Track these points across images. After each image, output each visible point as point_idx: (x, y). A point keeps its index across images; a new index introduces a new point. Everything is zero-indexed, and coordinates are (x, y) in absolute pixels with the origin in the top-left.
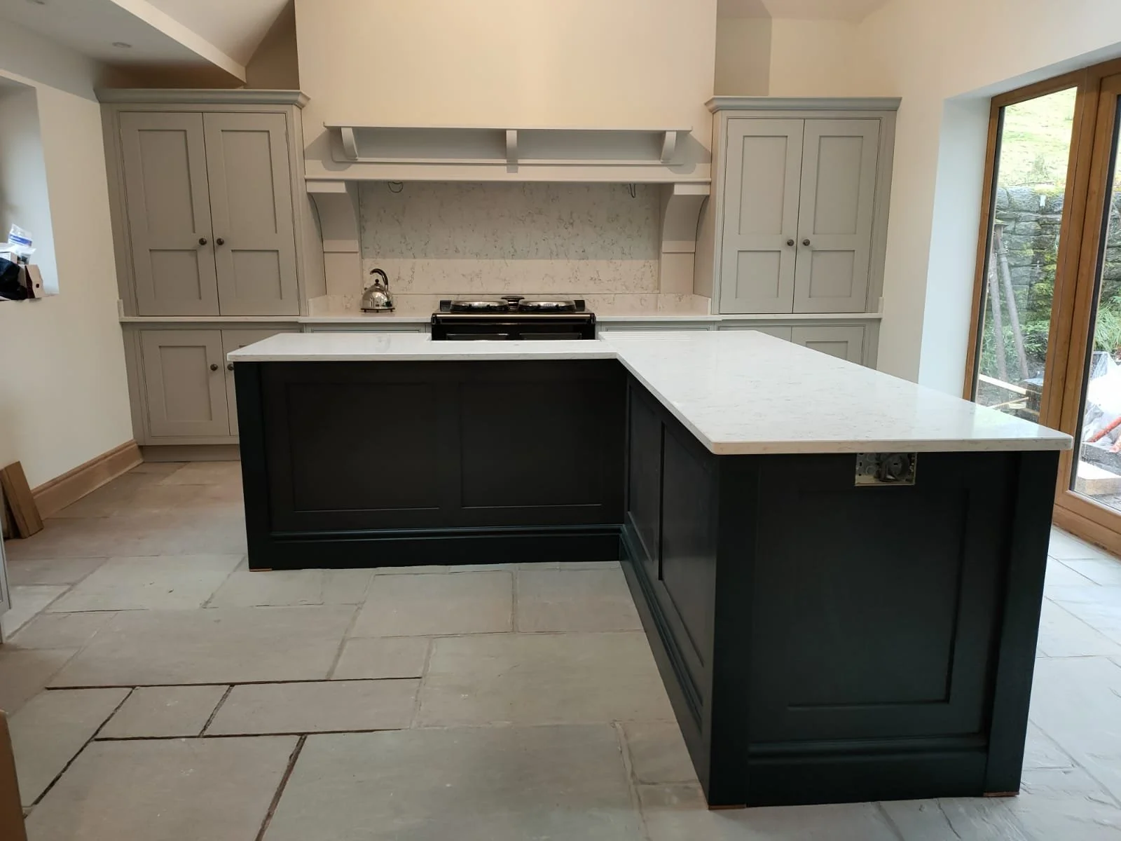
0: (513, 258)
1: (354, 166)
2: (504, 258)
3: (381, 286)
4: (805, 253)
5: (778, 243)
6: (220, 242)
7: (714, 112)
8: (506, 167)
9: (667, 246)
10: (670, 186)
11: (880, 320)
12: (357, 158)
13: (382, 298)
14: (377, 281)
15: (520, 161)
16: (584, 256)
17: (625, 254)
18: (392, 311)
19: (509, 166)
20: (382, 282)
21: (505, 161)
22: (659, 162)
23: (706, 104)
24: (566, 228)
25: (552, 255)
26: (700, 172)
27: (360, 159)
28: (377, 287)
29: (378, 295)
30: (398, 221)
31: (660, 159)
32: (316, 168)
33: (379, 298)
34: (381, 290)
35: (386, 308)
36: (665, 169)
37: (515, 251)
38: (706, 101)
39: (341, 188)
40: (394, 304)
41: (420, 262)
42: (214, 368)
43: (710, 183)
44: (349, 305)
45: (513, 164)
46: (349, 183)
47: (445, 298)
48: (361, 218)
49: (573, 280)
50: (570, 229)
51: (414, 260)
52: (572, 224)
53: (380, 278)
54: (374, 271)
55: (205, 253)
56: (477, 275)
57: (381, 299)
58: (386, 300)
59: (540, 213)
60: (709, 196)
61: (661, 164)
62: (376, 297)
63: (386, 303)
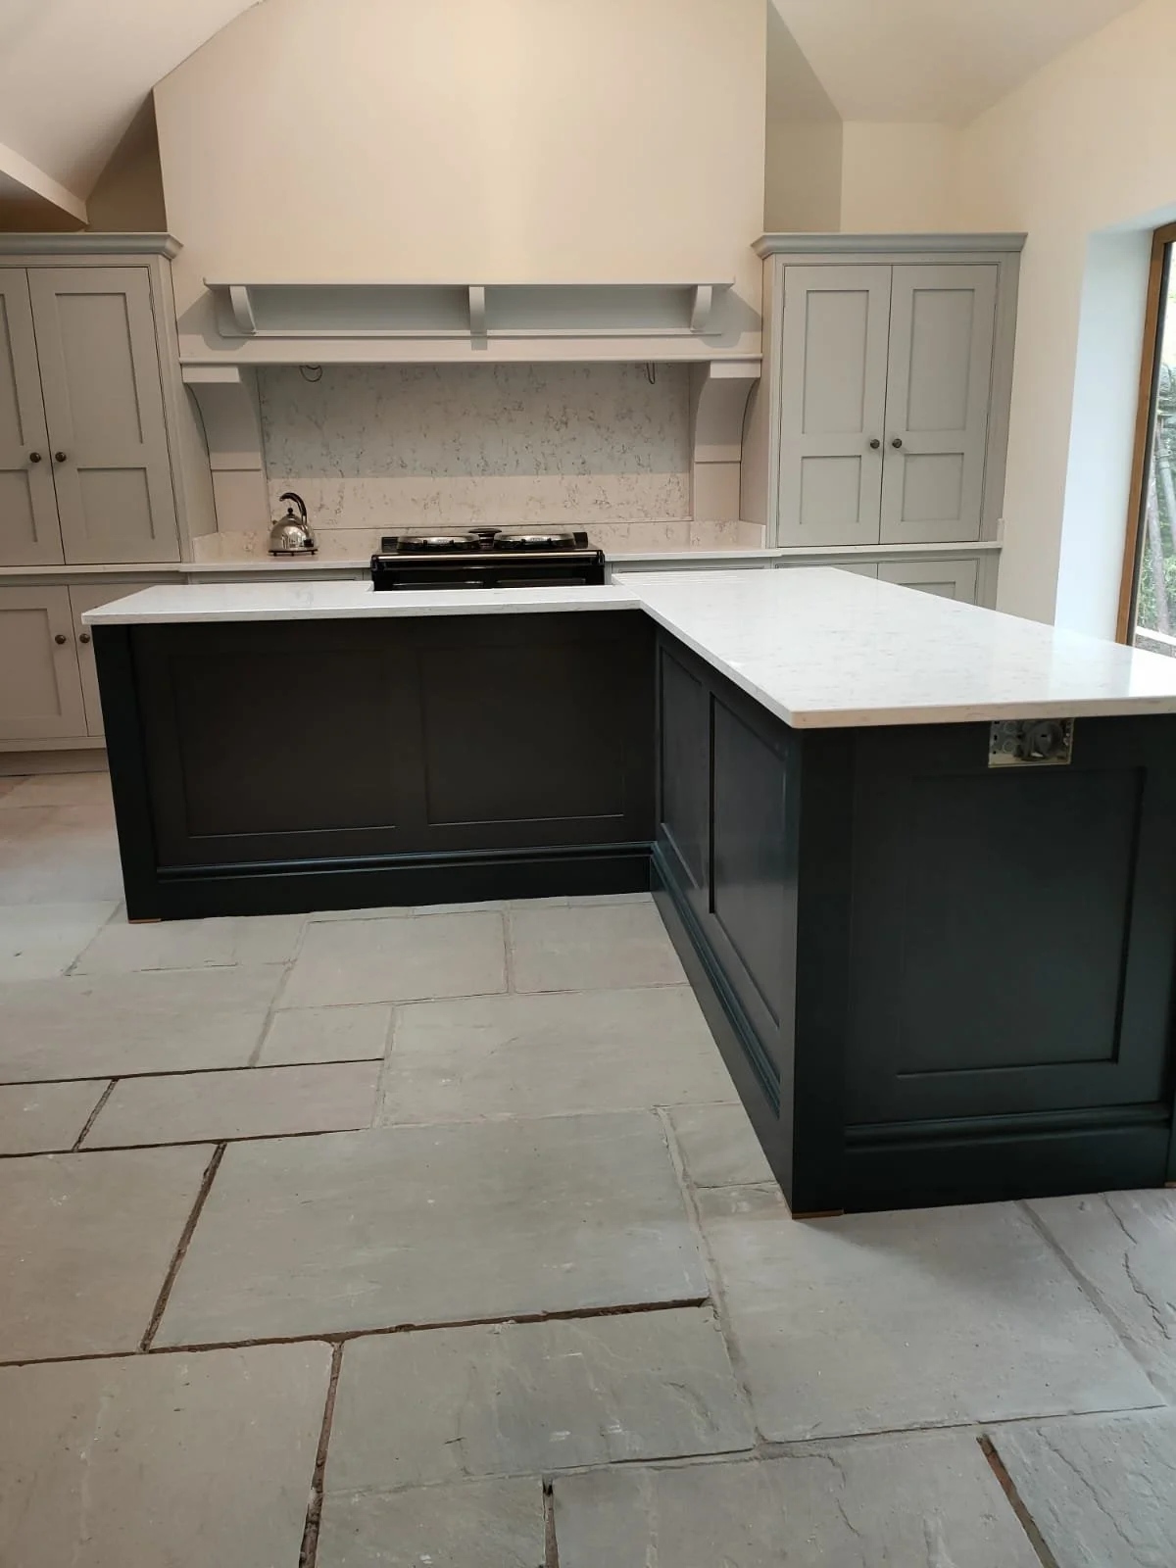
0: (483, 475)
1: (249, 343)
2: (471, 474)
3: (296, 518)
4: (895, 459)
5: (859, 445)
6: (61, 458)
7: (764, 256)
8: (469, 342)
9: (701, 452)
10: (704, 366)
11: (999, 550)
12: (255, 331)
13: (299, 534)
14: (290, 510)
15: (490, 333)
16: (584, 468)
17: (643, 467)
18: (313, 554)
19: (476, 340)
20: (297, 513)
21: (467, 333)
22: (687, 331)
23: (753, 245)
24: (558, 430)
25: (540, 468)
26: (745, 345)
27: (260, 333)
28: (291, 519)
29: (292, 530)
30: (316, 423)
31: (689, 327)
32: (195, 348)
33: (295, 535)
34: (298, 524)
35: (306, 549)
36: (697, 341)
37: (487, 464)
38: (753, 241)
39: (233, 376)
40: (317, 544)
41: (351, 483)
42: (60, 640)
43: (761, 361)
44: (250, 547)
45: (479, 337)
46: (246, 369)
47: (389, 534)
48: (263, 419)
49: (569, 504)
50: (563, 430)
51: (341, 480)
52: (566, 424)
53: (294, 505)
54: (285, 497)
55: (40, 474)
56: (434, 500)
57: (297, 536)
58: (304, 537)
59: (520, 408)
60: (759, 379)
61: (691, 333)
62: (291, 533)
63: (305, 541)
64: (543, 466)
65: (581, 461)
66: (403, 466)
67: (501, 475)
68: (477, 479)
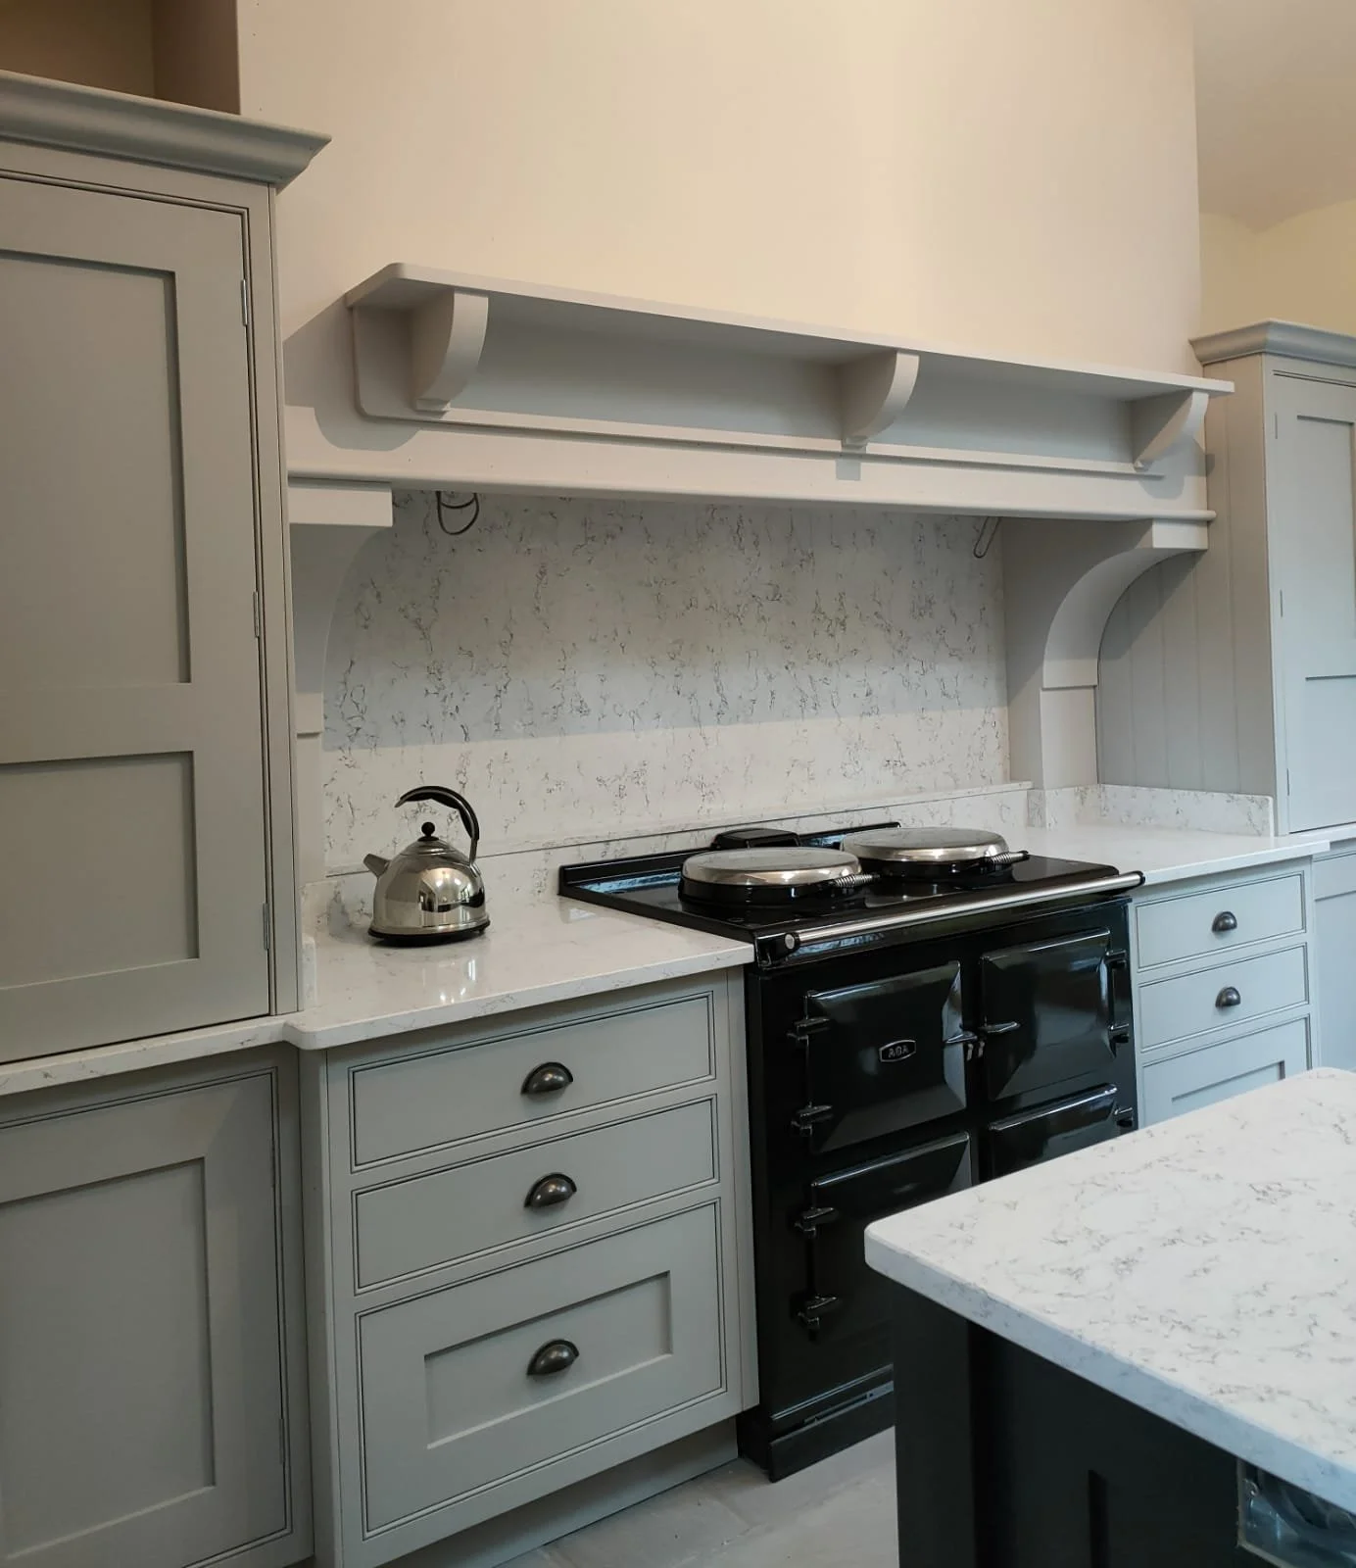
0: (719, 722)
1: (423, 435)
2: (698, 721)
7: (1207, 362)
8: (832, 463)
10: (1143, 524)
12: (447, 407)
13: (457, 882)
14: (428, 828)
15: (871, 446)
16: (870, 703)
17: (950, 698)
19: (841, 460)
21: (835, 445)
22: (1129, 468)
23: (1194, 343)
24: (832, 635)
25: (805, 707)
26: (1189, 495)
27: (452, 414)
28: (433, 850)
29: (440, 877)
31: (1133, 461)
33: (448, 888)
34: (450, 860)
36: (1136, 484)
37: (725, 702)
38: (1194, 336)
39: (376, 511)
43: (1207, 523)
45: (852, 454)
46: (405, 495)
52: (843, 624)
53: (444, 819)
54: (418, 795)
56: (635, 778)
57: (454, 889)
58: (470, 889)
59: (776, 596)
60: (1203, 552)
61: (1134, 472)
62: (439, 884)
63: (471, 899)
64: (810, 702)
65: (865, 690)
66: (583, 710)
67: (747, 722)
68: (710, 730)
